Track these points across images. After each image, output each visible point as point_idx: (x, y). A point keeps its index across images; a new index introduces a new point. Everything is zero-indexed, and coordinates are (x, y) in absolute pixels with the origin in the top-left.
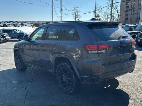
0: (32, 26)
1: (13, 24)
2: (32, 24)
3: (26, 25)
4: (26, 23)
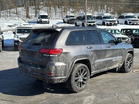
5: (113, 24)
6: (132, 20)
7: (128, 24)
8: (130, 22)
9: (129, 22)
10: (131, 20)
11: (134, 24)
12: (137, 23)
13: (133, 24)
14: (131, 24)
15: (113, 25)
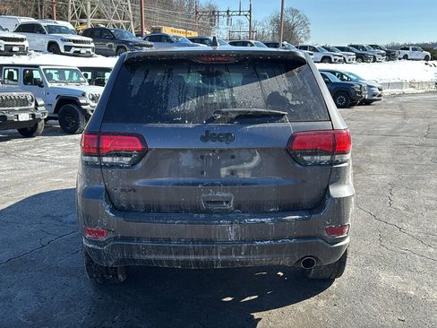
0: (426, 58)
1: (357, 54)
2: (429, 54)
3: (406, 57)
4: (408, 49)
5: (15, 49)
6: (74, 41)
7: (63, 51)
8: (68, 48)
9: (65, 46)
10: (70, 41)
11: (79, 52)
12: (88, 50)
13: (77, 54)
14: (72, 52)
15: (18, 54)
